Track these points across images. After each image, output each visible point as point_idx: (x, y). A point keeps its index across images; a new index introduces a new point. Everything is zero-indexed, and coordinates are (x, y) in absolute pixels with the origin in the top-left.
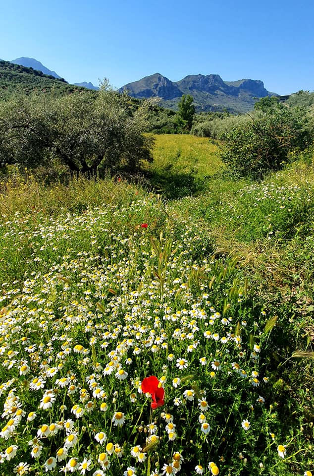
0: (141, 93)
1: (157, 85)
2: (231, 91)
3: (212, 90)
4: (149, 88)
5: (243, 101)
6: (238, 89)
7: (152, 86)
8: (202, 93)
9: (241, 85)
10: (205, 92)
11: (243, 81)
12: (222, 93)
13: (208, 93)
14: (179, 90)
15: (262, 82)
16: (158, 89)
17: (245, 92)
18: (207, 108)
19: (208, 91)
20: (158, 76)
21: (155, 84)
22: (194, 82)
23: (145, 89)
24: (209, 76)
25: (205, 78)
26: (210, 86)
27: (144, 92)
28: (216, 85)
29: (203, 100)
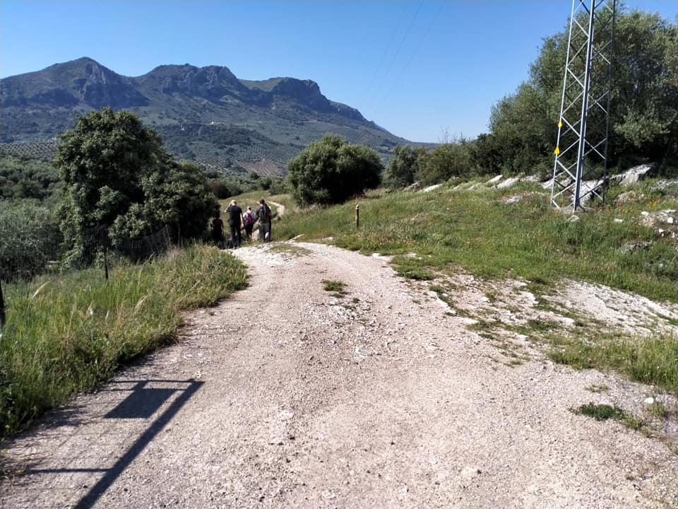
0: (41, 97)
1: (82, 82)
2: (255, 99)
3: (215, 95)
4: (62, 88)
5: (279, 116)
6: (270, 94)
7: (71, 83)
8: (191, 100)
9: (276, 87)
10: (199, 99)
11: (279, 81)
12: (237, 101)
13: (206, 101)
14: (138, 93)
15: (316, 84)
16: (85, 89)
17: (284, 100)
18: (191, 130)
19: (205, 97)
20: (87, 64)
21: (77, 78)
22: (175, 78)
23: (51, 88)
24: (206, 69)
25: (200, 71)
26: (210, 87)
27: (49, 94)
28: (225, 86)
29: (195, 115)
